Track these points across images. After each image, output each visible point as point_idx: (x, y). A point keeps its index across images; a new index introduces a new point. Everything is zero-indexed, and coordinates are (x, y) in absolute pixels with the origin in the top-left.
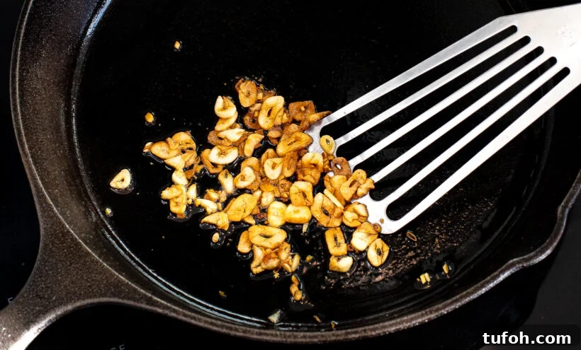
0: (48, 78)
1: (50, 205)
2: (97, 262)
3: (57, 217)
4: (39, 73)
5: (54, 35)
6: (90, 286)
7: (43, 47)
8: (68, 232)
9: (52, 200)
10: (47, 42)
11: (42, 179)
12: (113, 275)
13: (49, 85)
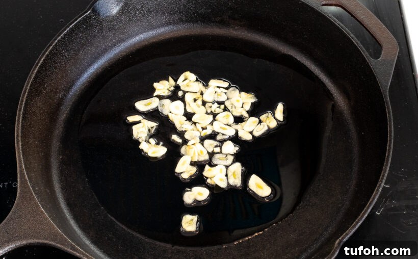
0: (44, 108)
1: (26, 180)
2: (47, 219)
3: (29, 188)
4: (39, 104)
5: (53, 83)
6: (39, 232)
7: (45, 89)
8: (34, 198)
9: (28, 178)
10: (48, 86)
11: (25, 164)
12: (54, 228)
13: (43, 113)
